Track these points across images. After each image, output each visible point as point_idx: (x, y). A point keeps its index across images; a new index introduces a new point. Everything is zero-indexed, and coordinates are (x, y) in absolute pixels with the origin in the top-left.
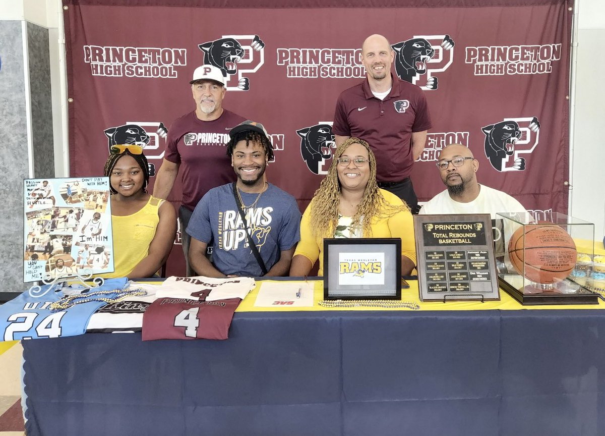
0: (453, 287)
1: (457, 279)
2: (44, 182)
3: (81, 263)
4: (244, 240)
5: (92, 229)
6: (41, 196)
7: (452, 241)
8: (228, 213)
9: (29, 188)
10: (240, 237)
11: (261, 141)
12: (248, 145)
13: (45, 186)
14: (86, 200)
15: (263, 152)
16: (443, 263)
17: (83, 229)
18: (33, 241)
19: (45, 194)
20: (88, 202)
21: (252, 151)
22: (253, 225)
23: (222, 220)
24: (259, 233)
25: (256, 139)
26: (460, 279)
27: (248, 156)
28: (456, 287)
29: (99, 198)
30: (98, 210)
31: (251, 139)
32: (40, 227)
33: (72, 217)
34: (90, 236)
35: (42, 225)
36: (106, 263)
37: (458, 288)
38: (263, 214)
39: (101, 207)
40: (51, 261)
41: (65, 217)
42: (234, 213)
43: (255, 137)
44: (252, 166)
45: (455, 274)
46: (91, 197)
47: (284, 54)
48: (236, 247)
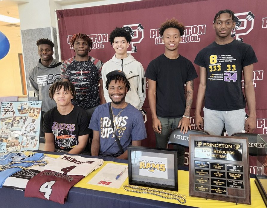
0: (214, 190)
1: (217, 184)
2: (10, 104)
3: (23, 145)
4: (112, 133)
5: (30, 127)
6: (8, 111)
7: (215, 156)
8: (105, 118)
9: (3, 106)
10: (110, 132)
11: (124, 80)
12: (116, 82)
13: (11, 105)
14: (29, 112)
15: (124, 86)
16: (208, 171)
17: (26, 127)
18: (2, 133)
19: (10, 109)
20: (30, 113)
21: (118, 86)
22: (117, 126)
23: (102, 122)
24: (120, 130)
25: (120, 79)
26: (220, 184)
27: (116, 88)
28: (215, 190)
29: (36, 111)
30: (35, 118)
31: (118, 79)
32: (6, 125)
33: (21, 121)
34: (29, 131)
35: (7, 125)
36: (35, 145)
37: (217, 191)
38: (122, 120)
39: (36, 116)
40: (9, 143)
41: (18, 121)
42: (108, 118)
43: (120, 78)
44: (118, 94)
45: (216, 180)
46: (32, 111)
47: (153, 32)
48: (108, 137)
